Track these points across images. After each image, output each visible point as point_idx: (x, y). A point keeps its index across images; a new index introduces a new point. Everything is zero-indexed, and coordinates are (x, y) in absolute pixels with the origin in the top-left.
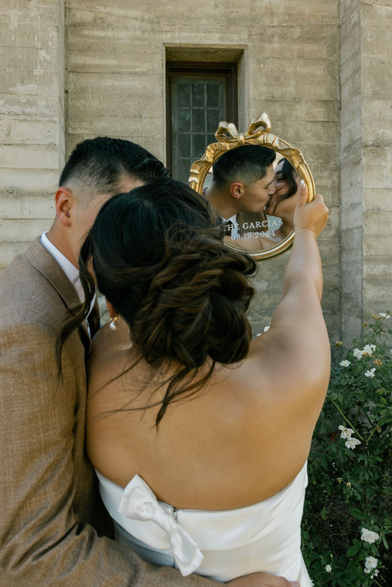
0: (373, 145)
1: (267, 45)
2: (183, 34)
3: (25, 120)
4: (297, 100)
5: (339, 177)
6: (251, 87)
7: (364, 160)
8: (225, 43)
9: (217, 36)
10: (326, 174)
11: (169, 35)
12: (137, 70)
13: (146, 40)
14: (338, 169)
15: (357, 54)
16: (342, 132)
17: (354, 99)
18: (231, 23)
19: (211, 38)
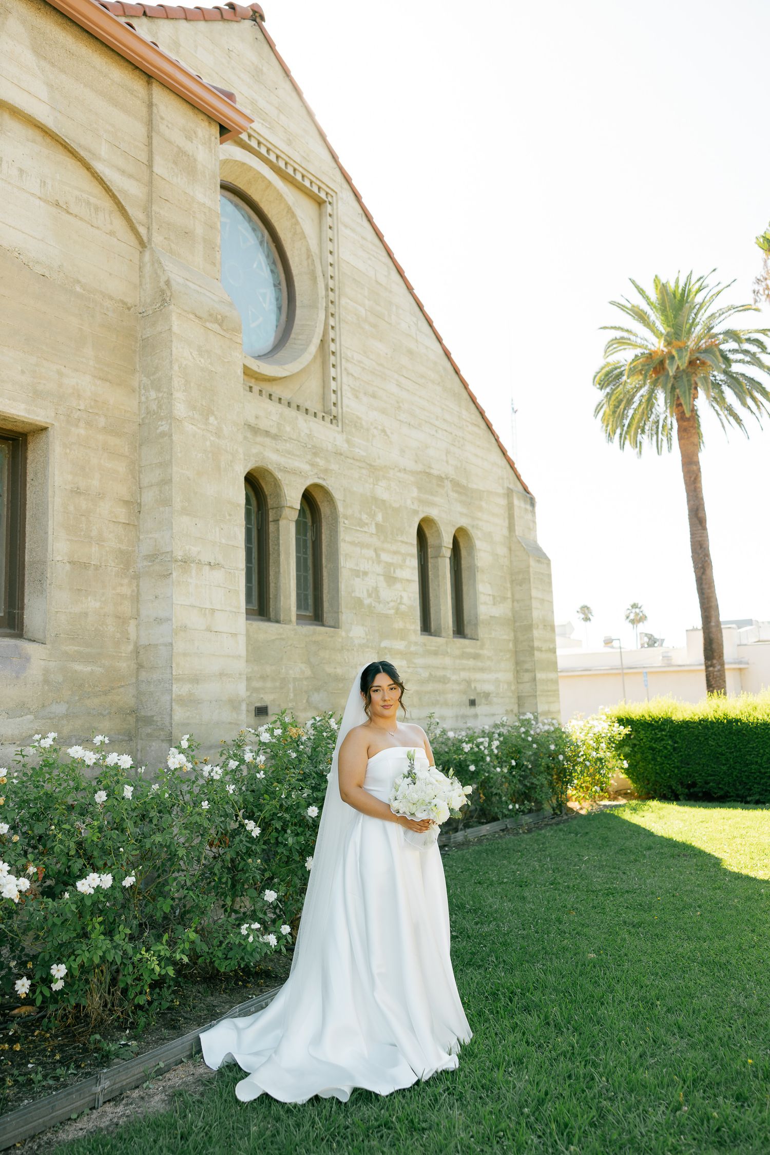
0: (181, 561)
1: (73, 429)
4: (101, 496)
5: (138, 586)
6: (57, 472)
7: (174, 575)
8: (30, 417)
9: (23, 406)
10: (126, 581)
14: (137, 577)
15: (166, 465)
16: (141, 537)
17: (161, 509)
18: (38, 394)
19: (17, 408)
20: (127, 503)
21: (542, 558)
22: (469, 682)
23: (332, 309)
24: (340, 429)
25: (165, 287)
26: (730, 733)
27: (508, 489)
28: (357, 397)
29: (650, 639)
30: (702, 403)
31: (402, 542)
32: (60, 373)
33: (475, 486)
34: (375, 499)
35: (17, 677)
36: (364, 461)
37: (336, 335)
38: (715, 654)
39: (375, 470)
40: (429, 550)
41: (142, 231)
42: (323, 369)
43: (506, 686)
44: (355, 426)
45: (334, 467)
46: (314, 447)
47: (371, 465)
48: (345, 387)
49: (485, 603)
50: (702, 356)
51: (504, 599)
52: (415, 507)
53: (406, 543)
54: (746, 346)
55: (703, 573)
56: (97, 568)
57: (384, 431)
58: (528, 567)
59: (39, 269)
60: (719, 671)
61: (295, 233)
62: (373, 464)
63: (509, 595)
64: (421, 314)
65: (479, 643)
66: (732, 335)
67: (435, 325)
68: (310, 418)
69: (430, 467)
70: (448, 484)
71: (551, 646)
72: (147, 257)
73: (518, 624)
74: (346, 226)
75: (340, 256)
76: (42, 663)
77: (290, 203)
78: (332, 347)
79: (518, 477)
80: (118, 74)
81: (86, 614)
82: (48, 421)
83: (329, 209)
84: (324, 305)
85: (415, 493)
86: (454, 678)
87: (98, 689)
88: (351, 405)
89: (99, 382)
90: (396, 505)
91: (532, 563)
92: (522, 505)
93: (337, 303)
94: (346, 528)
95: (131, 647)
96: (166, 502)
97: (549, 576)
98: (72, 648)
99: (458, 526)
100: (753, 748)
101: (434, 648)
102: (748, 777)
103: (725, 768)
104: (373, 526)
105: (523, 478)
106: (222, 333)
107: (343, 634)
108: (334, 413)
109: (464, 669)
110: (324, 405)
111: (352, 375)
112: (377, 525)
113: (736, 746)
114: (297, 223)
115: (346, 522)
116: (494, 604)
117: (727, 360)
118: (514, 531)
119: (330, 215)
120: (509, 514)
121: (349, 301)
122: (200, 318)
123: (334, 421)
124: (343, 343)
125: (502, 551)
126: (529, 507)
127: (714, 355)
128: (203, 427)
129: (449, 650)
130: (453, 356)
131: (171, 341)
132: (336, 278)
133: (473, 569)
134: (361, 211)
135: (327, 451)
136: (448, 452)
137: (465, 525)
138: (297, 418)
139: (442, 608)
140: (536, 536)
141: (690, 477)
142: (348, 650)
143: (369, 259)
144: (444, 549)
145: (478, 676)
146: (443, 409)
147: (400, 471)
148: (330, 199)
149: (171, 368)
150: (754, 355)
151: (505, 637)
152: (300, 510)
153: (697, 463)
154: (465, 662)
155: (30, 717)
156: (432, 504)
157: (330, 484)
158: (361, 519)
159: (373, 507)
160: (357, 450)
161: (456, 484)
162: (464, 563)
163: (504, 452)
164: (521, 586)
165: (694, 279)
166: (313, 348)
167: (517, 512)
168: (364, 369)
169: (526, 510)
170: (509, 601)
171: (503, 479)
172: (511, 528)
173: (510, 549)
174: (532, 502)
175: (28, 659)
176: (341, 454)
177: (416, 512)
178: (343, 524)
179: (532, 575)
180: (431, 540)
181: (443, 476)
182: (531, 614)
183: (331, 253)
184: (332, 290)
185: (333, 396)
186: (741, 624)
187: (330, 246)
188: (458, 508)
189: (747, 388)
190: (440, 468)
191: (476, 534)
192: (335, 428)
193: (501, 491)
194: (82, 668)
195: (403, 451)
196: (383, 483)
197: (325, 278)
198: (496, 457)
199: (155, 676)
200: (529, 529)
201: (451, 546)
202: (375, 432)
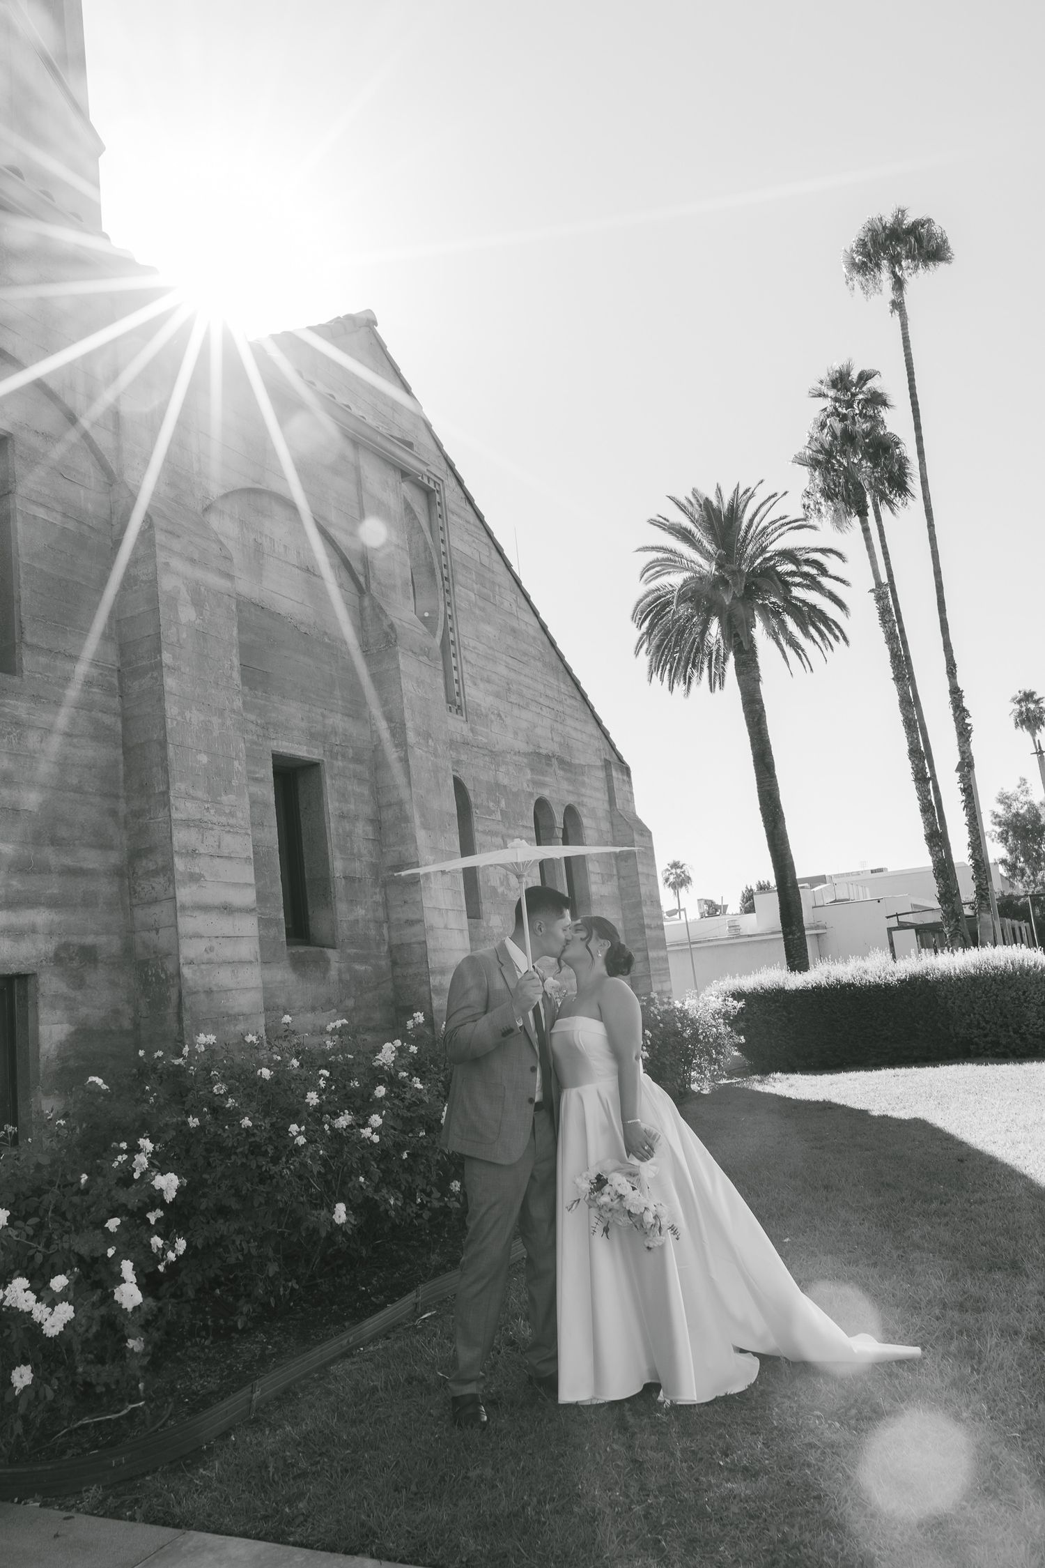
1: (335, 762)
2: (285, 743)
3: (229, 831)
4: (356, 818)
5: (386, 893)
6: (329, 801)
7: (421, 882)
8: (311, 756)
9: (305, 748)
10: (378, 890)
11: (275, 743)
12: (257, 776)
13: (261, 745)
14: (385, 885)
16: (384, 850)
17: (403, 825)
18: (313, 736)
19: (301, 750)
20: (372, 821)
21: (644, 831)
23: (448, 600)
24: (464, 718)
25: (389, 630)
27: (605, 760)
28: (476, 685)
29: (709, 907)
30: (759, 632)
31: (523, 826)
32: (324, 716)
33: (577, 762)
34: (497, 785)
35: (324, 978)
36: (487, 749)
37: (453, 624)
38: (794, 920)
39: (495, 755)
40: (543, 832)
41: (362, 579)
44: (477, 714)
45: (465, 757)
46: (451, 741)
47: (491, 751)
48: (466, 676)
49: (596, 882)
50: (758, 580)
51: (611, 876)
52: (530, 790)
53: (526, 827)
54: (806, 569)
55: (775, 827)
56: (360, 880)
57: (499, 715)
58: (633, 841)
59: (303, 629)
60: (799, 938)
61: (414, 528)
62: (494, 750)
63: (615, 872)
64: (519, 590)
66: (788, 555)
67: (532, 600)
69: (539, 747)
70: (554, 761)
71: (659, 923)
72: (366, 602)
73: (625, 902)
74: (453, 513)
75: (451, 544)
76: (337, 965)
77: (411, 499)
78: (452, 637)
79: (613, 748)
81: (358, 920)
82: (320, 758)
83: (438, 498)
84: (443, 596)
85: (529, 775)
87: (370, 985)
88: (475, 694)
89: (346, 719)
90: (515, 790)
91: (635, 837)
92: (620, 776)
93: (452, 592)
94: (478, 817)
95: (386, 947)
96: (406, 819)
97: (652, 848)
98: (352, 951)
99: (567, 804)
104: (499, 813)
105: (617, 746)
106: (428, 662)
107: (485, 924)
108: (458, 702)
110: (448, 695)
111: (470, 662)
112: (502, 811)
114: (417, 518)
115: (479, 811)
116: (603, 883)
117: (785, 584)
118: (615, 804)
119: (439, 504)
120: (608, 787)
121: (460, 588)
122: (415, 653)
123: (459, 711)
124: (460, 631)
125: (605, 825)
126: (625, 778)
127: (772, 580)
128: (426, 749)
130: (550, 630)
131: (400, 678)
132: (450, 567)
134: (464, 496)
135: (457, 742)
136: (552, 729)
137: (572, 803)
140: (634, 808)
141: (754, 718)
142: (489, 940)
143: (474, 541)
144: (557, 830)
146: (545, 685)
147: (515, 754)
148: (438, 488)
149: (402, 702)
150: (812, 577)
153: (760, 701)
155: (334, 1010)
156: (543, 785)
157: (463, 775)
158: (488, 807)
159: (498, 794)
160: (480, 738)
161: (562, 762)
163: (598, 723)
164: (626, 862)
165: (741, 492)
167: (616, 784)
168: (478, 654)
169: (624, 781)
170: (615, 878)
171: (600, 750)
172: (612, 801)
173: (612, 824)
174: (626, 770)
175: (327, 961)
176: (468, 744)
177: (531, 794)
178: (477, 813)
180: (544, 823)
181: (551, 754)
182: (639, 890)
183: (442, 541)
184: (447, 579)
185: (456, 686)
186: (816, 881)
187: (441, 536)
188: (565, 785)
189: (810, 617)
190: (548, 747)
191: (582, 811)
192: (460, 717)
193: (599, 763)
194: (360, 968)
195: (516, 733)
196: (503, 769)
197: (441, 568)
198: (591, 728)
199: (411, 971)
200: (628, 801)
201: (562, 827)
202: (493, 717)
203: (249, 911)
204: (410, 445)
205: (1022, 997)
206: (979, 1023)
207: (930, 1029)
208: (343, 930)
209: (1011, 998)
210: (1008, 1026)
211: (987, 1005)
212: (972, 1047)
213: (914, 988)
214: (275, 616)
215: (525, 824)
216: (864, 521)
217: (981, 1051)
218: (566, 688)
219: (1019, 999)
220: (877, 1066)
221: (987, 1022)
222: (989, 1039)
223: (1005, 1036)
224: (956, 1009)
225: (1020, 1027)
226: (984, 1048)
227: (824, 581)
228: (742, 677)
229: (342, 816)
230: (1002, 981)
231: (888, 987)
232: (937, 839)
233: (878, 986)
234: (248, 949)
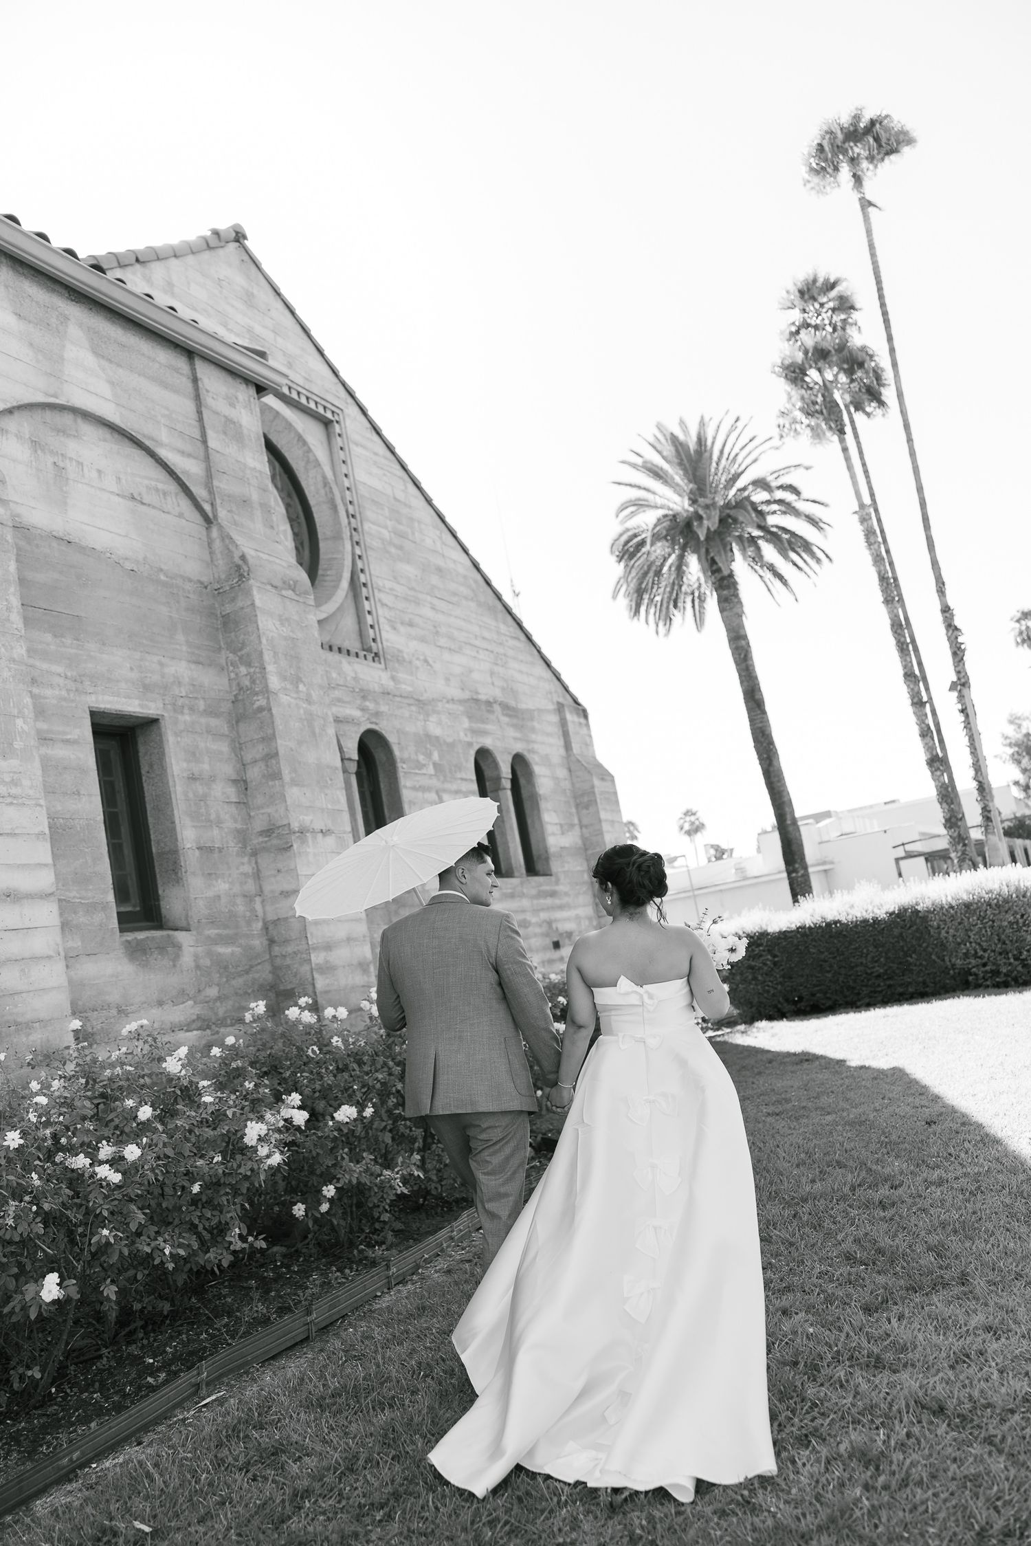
0: (299, 832)
1: (180, 717)
2: (106, 698)
3: (11, 803)
4: (213, 778)
5: (256, 863)
6: (173, 761)
7: (295, 846)
8: (145, 711)
9: (137, 702)
10: (246, 859)
11: (93, 698)
12: (69, 737)
13: (72, 701)
14: (254, 854)
15: (270, 739)
16: (252, 814)
17: (270, 783)
18: (146, 689)
19: (131, 705)
20: (235, 781)
21: (606, 776)
22: (549, 923)
23: (356, 538)
24: (382, 666)
25: (240, 562)
26: (831, 937)
27: (558, 703)
28: (395, 629)
29: (716, 850)
30: (740, 567)
31: (462, 779)
32: (161, 664)
33: (523, 706)
34: (428, 736)
35: (174, 966)
36: (412, 698)
37: (364, 565)
38: (796, 857)
39: (423, 705)
40: (487, 784)
41: (207, 507)
42: (356, 603)
43: (587, 923)
44: (398, 660)
45: (384, 708)
46: (362, 690)
47: (418, 700)
48: (382, 620)
49: (554, 834)
50: (732, 512)
51: (572, 826)
52: (468, 739)
53: (466, 780)
54: (781, 495)
55: (770, 764)
56: (220, 850)
57: (426, 661)
58: (593, 787)
59: (128, 566)
60: (803, 876)
61: (308, 462)
62: (421, 698)
63: (576, 821)
64: (443, 526)
65: (553, 878)
66: (762, 483)
67: (459, 535)
68: (353, 659)
69: (477, 693)
70: (497, 708)
72: (215, 533)
73: (590, 852)
74: (357, 444)
75: (357, 478)
76: (192, 949)
77: (300, 430)
78: (363, 578)
79: (566, 689)
80: (163, 356)
81: (219, 897)
82: (159, 712)
83: (337, 428)
84: (349, 534)
85: (466, 723)
86: (534, 920)
87: (240, 969)
88: (391, 638)
89: (193, 666)
90: (449, 740)
91: (596, 782)
92: (576, 719)
93: (360, 530)
94: (405, 773)
95: (260, 925)
96: (276, 775)
97: (615, 793)
98: (212, 932)
99: (514, 752)
100: (856, 949)
101: (510, 891)
102: (855, 981)
103: (829, 975)
104: (431, 767)
105: (571, 689)
106: (296, 598)
108: (375, 650)
109: (543, 910)
110: (362, 643)
111: (386, 605)
112: (435, 764)
113: (838, 950)
114: (309, 450)
115: (404, 766)
116: (563, 833)
117: (761, 514)
118: (572, 749)
119: (339, 435)
120: (563, 731)
121: (371, 525)
122: (276, 587)
123: (376, 659)
124: (372, 572)
125: (562, 773)
126: (582, 720)
127: (748, 511)
128: (295, 696)
129: (525, 891)
130: (482, 567)
131: (256, 616)
132: (356, 502)
133: (535, 798)
134: (369, 426)
135: (375, 692)
136: (492, 673)
137: (520, 751)
138: (340, 662)
139: (511, 845)
140: (594, 751)
141: (740, 654)
143: (385, 475)
144: (503, 780)
145: (559, 915)
146: (480, 626)
147: (448, 702)
148: (336, 418)
149: (260, 642)
150: (789, 503)
151: (579, 868)
152: (358, 762)
153: (745, 637)
154: (542, 901)
155: (190, 1003)
156: (484, 733)
157: (384, 727)
158: (418, 761)
159: (428, 746)
160: (403, 686)
161: (506, 707)
162: (525, 793)
163: (548, 664)
164: (587, 809)
166: (345, 584)
167: (571, 728)
168: (396, 596)
169: (580, 724)
170: (577, 828)
171: (551, 693)
172: (568, 746)
173: (570, 771)
174: (584, 714)
175: (179, 947)
176: (389, 694)
177: (470, 744)
178: (402, 768)
179: (598, 796)
180: (488, 773)
181: (491, 700)
182: (603, 838)
183: (346, 475)
184: (353, 516)
185: (371, 631)
186: (819, 817)
187: (344, 469)
188: (511, 733)
189: (790, 543)
190: (485, 693)
191: (532, 759)
192: (379, 666)
193: (551, 707)
194: (224, 950)
195: (447, 680)
196: (433, 718)
197: (345, 505)
198: (541, 669)
199: (290, 949)
200: (587, 745)
201: (510, 776)
202: (418, 663)
203: (45, 896)
204: (262, 355)
205: (1021, 921)
206: (976, 953)
207: (924, 963)
208: (199, 909)
209: (1009, 922)
210: (1007, 953)
211: (984, 931)
212: (971, 978)
213: (904, 920)
214: (83, 550)
215: (464, 776)
216: (842, 441)
217: (980, 982)
218: (509, 628)
219: (1017, 922)
220: (869, 1005)
221: (985, 951)
222: (988, 968)
223: (1005, 964)
224: (951, 939)
225: (1021, 953)
226: (984, 978)
227: (801, 506)
228: (725, 613)
229: (193, 778)
230: (998, 905)
231: (876, 921)
232: (938, 763)
233: (865, 921)
234: (46, 940)
